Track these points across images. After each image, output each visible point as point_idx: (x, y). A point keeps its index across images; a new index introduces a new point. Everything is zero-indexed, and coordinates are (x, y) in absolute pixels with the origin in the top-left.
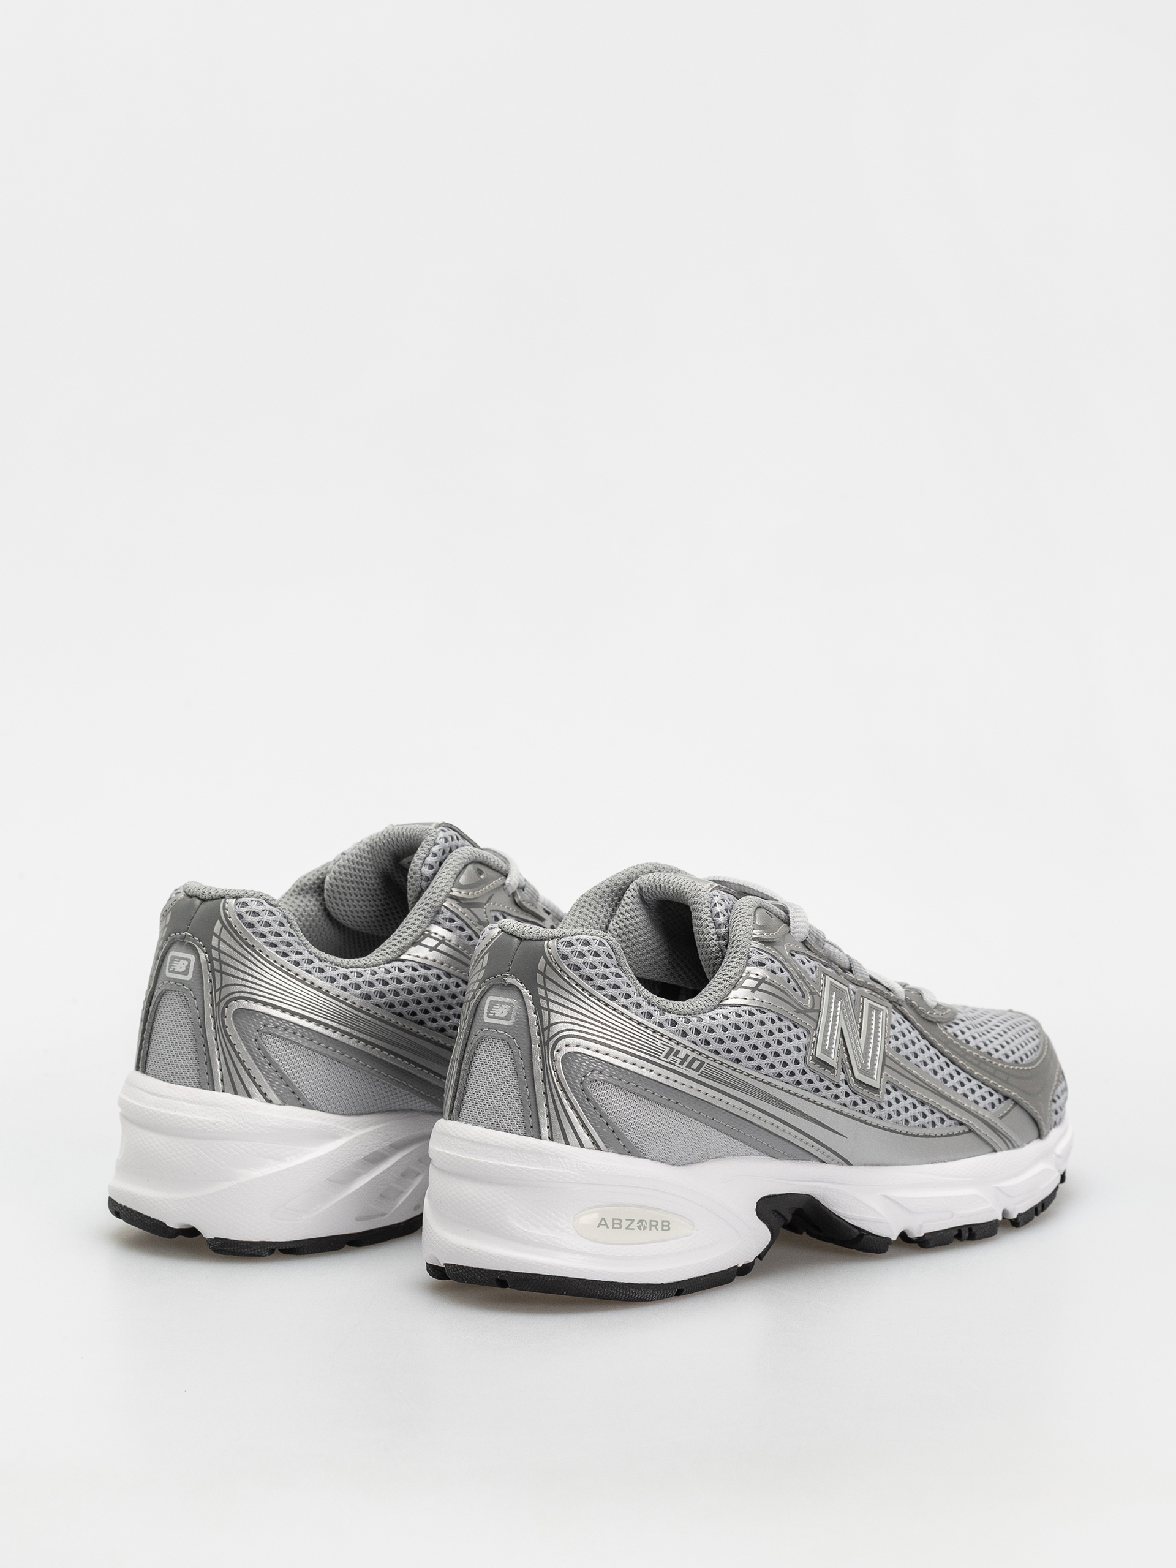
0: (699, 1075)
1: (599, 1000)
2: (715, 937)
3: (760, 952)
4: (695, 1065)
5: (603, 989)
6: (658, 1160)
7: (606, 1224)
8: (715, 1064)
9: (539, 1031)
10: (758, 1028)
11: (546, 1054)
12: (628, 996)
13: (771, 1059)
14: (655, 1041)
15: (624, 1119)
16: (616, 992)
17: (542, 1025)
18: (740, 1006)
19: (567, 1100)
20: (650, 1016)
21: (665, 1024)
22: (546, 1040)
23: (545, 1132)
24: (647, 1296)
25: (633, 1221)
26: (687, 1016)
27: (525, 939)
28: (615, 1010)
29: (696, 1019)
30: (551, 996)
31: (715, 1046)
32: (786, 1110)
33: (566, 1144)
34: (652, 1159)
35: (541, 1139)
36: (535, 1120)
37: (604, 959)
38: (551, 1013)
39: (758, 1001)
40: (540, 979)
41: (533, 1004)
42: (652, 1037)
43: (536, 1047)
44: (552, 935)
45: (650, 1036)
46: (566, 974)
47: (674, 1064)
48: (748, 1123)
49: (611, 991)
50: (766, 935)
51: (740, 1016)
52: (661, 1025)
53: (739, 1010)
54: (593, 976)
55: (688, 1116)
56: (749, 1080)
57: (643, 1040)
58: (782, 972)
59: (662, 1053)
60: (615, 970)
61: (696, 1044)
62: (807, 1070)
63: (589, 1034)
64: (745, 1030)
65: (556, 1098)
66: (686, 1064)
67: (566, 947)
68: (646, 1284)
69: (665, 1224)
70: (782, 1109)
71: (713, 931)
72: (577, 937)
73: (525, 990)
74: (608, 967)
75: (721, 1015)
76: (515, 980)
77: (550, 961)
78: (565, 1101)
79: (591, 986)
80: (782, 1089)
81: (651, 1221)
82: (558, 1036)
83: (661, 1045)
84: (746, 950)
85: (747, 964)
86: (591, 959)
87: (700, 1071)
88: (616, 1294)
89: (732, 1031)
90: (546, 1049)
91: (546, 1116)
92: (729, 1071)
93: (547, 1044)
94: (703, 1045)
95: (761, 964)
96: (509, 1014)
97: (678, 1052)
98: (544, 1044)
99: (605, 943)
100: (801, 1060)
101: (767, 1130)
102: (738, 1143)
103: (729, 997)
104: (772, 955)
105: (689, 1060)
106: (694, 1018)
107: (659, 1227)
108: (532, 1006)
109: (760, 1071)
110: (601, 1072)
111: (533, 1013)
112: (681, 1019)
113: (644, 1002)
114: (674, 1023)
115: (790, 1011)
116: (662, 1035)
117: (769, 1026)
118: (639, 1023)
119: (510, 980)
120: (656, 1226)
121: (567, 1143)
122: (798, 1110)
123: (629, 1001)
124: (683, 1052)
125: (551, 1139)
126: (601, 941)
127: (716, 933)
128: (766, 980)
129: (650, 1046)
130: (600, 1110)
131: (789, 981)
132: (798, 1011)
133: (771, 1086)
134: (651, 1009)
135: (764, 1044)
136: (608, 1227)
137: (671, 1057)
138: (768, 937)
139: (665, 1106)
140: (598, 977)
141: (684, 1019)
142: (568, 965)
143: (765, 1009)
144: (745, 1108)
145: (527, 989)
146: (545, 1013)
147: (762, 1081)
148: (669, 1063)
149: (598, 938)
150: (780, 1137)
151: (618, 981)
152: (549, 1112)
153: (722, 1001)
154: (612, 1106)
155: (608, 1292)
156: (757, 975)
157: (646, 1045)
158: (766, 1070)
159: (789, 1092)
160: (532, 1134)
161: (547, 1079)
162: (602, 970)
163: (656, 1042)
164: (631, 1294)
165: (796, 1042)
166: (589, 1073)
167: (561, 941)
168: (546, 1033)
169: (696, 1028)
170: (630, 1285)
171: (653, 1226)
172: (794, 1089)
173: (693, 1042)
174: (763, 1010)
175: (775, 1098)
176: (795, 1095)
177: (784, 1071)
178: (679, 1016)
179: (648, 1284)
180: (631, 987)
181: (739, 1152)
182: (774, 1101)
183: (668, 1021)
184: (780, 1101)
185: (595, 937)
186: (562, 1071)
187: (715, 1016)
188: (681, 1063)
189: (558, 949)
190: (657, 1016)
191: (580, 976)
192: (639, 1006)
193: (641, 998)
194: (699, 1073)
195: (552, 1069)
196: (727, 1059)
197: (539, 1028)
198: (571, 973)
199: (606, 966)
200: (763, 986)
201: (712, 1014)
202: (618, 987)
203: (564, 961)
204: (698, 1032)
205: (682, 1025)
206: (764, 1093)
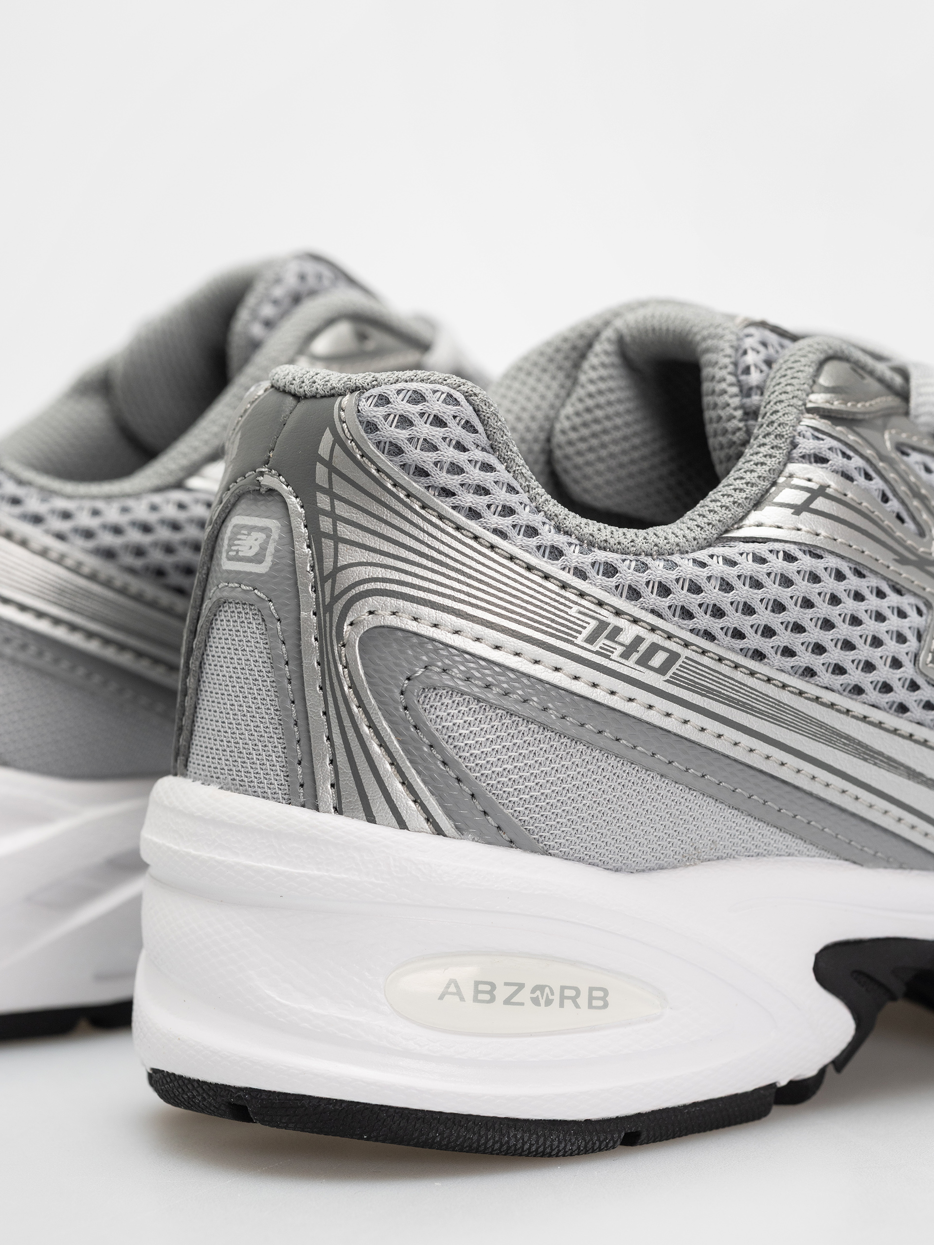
0: (667, 681)
1: (441, 517)
2: (739, 413)
3: (820, 436)
4: (658, 659)
5: (454, 494)
6: (580, 860)
7: (459, 993)
8: (705, 660)
9: (315, 582)
10: (803, 587)
11: (328, 629)
12: (508, 511)
13: (835, 655)
14: (565, 605)
15: (498, 769)
16: (479, 502)
17: (321, 569)
18: (764, 540)
19: (369, 727)
20: (556, 553)
21: (591, 573)
22: (328, 600)
23: (327, 794)
24: (551, 1146)
25: (521, 986)
26: (643, 558)
27: (305, 397)
28: (476, 538)
29: (662, 564)
30: (342, 509)
31: (704, 621)
32: (875, 764)
33: (368, 821)
34: (566, 857)
35: (317, 809)
36: (308, 771)
37: (457, 431)
38: (340, 546)
39: (808, 532)
40: (321, 471)
41: (306, 526)
42: (558, 598)
43: (308, 616)
44: (352, 384)
45: (554, 596)
46: (373, 463)
47: (608, 657)
48: (788, 789)
49: (469, 499)
50: (837, 405)
51: (763, 561)
52: (581, 574)
53: (762, 549)
54: (429, 467)
55: (643, 767)
56: (785, 697)
57: (539, 603)
58: (868, 477)
59: (580, 633)
60: (479, 455)
61: (660, 616)
62: (920, 681)
63: (420, 588)
64: (773, 590)
65: (347, 723)
66: (635, 656)
67: (376, 406)
68: (550, 1121)
69: (596, 994)
70: (865, 760)
71: (735, 402)
72: (399, 386)
73: (294, 499)
74: (464, 449)
75: (720, 559)
76: (276, 479)
77: (342, 435)
78: (366, 729)
79: (428, 488)
80: (864, 719)
81: (563, 988)
82: (353, 592)
83: (580, 616)
84: (786, 431)
85: (789, 459)
86: (424, 430)
87: (670, 673)
88: (478, 1141)
89: (743, 592)
90: (328, 619)
91: (328, 762)
92: (738, 675)
93: (329, 608)
94: (676, 619)
95: (820, 460)
96: (263, 548)
97: (617, 630)
98: (323, 610)
99: (461, 398)
100: (906, 661)
101: (832, 805)
102: (766, 830)
103: (744, 523)
104: (846, 444)
105: (643, 648)
106: (657, 562)
107: (583, 1000)
108: (304, 530)
109: (811, 680)
110: (444, 671)
111: (305, 546)
112: (627, 562)
113: (547, 527)
114: (610, 571)
115: (885, 558)
116: (582, 595)
117: (830, 584)
118: (529, 568)
119: (269, 480)
120: (574, 999)
121: (371, 818)
122: (902, 765)
123: (509, 521)
124: (630, 632)
125: (338, 810)
126: (450, 396)
127: (742, 407)
128: (828, 491)
129: (553, 617)
130: (442, 751)
131: (885, 499)
132: (902, 561)
133: (839, 711)
134: (560, 540)
135: (820, 623)
136: (462, 999)
137: (602, 641)
138: (842, 407)
139: (589, 745)
140: (441, 469)
141: (633, 564)
142: (378, 444)
143: (824, 549)
144: (779, 755)
145: (297, 497)
146: (328, 545)
147: (817, 699)
148: (597, 653)
149: (445, 389)
150: (864, 820)
151: (487, 479)
152: (334, 754)
153: (727, 531)
154: (469, 742)
155: (458, 1137)
156: (810, 480)
157: (544, 613)
158: (826, 677)
159: (879, 725)
160: (302, 799)
161: (328, 682)
162: (450, 454)
163: (566, 609)
164: (513, 1142)
165: (894, 622)
166: (420, 673)
167: (367, 394)
168: (328, 586)
169: (660, 583)
170: (511, 1123)
171: (568, 998)
172: (892, 720)
173: (653, 611)
174: (818, 552)
175: (848, 738)
176: (895, 732)
177: (865, 680)
178: (624, 557)
179: (554, 1121)
180: (518, 493)
181: (770, 848)
182: (845, 744)
183: (597, 566)
184: (860, 743)
185: (438, 387)
186: (360, 667)
187: (707, 560)
188: (626, 655)
189: (359, 411)
190: (574, 556)
191: (403, 466)
192: (532, 532)
193: (540, 517)
194: (667, 677)
195: (338, 662)
196: (733, 650)
197: (315, 577)
198: (384, 460)
199: (461, 447)
200: (820, 503)
201: (702, 555)
202: (487, 492)
203: (371, 436)
204: (664, 590)
205: (628, 573)
206: (821, 725)
